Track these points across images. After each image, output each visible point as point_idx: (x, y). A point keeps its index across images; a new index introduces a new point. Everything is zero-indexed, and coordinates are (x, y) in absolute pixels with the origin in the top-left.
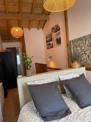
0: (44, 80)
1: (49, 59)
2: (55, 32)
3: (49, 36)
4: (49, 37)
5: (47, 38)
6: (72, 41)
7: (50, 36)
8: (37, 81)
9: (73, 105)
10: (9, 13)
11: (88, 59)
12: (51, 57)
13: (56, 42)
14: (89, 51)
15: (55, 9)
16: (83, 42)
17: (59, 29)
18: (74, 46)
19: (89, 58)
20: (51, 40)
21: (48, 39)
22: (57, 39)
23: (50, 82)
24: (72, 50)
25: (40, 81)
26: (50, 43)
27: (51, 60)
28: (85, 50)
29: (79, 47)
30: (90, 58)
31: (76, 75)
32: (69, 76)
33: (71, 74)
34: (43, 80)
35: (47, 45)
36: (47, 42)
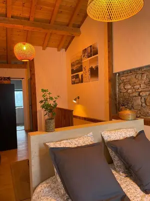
0: (77, 139)
1: (75, 101)
2: (89, 57)
3: (77, 62)
4: (78, 64)
5: (72, 65)
6: (117, 74)
7: (80, 62)
8: (65, 141)
9: (131, 187)
10: (12, 17)
11: (144, 105)
12: (78, 98)
13: (88, 73)
14: (148, 93)
15: (104, 17)
16: (137, 77)
17: (96, 53)
18: (121, 82)
19: (146, 104)
20: (80, 69)
21: (75, 68)
22: (91, 69)
23: (87, 143)
24: (117, 89)
25: (69, 141)
26: (78, 75)
27: (78, 103)
28: (139, 91)
29: (130, 84)
30: (148, 104)
31: (131, 133)
32: (119, 133)
33: (121, 130)
34: (74, 138)
35: (73, 77)
36: (73, 72)
